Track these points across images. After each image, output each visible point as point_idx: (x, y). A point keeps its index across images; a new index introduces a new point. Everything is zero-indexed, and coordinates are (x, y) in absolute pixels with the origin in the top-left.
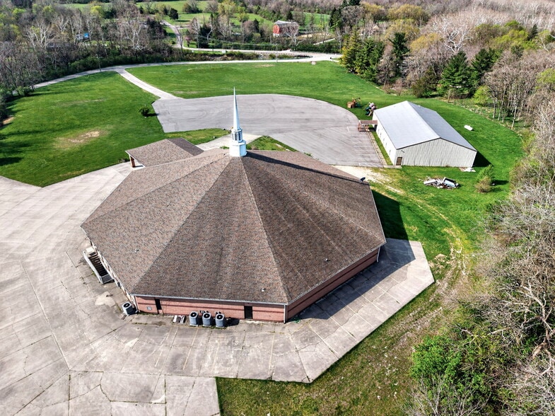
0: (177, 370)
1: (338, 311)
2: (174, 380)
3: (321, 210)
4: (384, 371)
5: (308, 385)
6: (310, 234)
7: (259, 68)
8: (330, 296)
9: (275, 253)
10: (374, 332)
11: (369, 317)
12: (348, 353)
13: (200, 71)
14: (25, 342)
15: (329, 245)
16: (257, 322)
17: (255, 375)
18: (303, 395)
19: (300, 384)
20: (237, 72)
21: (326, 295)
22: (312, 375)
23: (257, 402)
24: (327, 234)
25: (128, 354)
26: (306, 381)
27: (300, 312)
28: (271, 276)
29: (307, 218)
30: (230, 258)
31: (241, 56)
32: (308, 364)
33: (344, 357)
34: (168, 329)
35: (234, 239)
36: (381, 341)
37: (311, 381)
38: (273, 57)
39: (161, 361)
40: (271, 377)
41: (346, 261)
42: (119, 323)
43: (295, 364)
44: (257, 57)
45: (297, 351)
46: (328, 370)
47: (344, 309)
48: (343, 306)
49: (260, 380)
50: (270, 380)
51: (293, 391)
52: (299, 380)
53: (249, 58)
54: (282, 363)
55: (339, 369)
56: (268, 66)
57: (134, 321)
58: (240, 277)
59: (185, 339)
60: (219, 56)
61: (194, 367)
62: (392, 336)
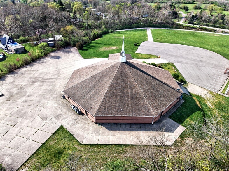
0: (57, 118)
1: (116, 130)
2: (54, 119)
3: (137, 92)
4: (108, 158)
5: (80, 144)
6: (124, 98)
7: (210, 36)
8: (119, 125)
9: (105, 98)
10: (120, 145)
11: (124, 139)
12: (103, 144)
13: (179, 33)
14: (40, 93)
15: (128, 105)
16: (88, 118)
17: (70, 131)
18: (76, 145)
19: (78, 142)
20: (197, 36)
21: (118, 123)
22: (85, 142)
23: (63, 138)
24: (131, 101)
25: (53, 107)
26: (81, 143)
27: (103, 123)
28: (97, 104)
29: (128, 92)
30: (91, 93)
31: (206, 30)
32: (87, 139)
33: (100, 144)
34: (66, 107)
35: (97, 88)
36: (119, 149)
37: (82, 144)
38: (223, 32)
39: (56, 113)
40: (73, 135)
41: (130, 114)
42: (59, 99)
43: (83, 136)
44: (215, 31)
45: (89, 133)
46: (90, 144)
47: (118, 131)
48: (119, 130)
49: (70, 133)
50: (72, 135)
51: (75, 143)
52: (79, 141)
53: (210, 31)
54: (81, 133)
55: (94, 147)
56: (217, 35)
57: (63, 101)
58: (89, 100)
59: (67, 111)
60: (195, 28)
61: (61, 119)
62: (125, 150)
